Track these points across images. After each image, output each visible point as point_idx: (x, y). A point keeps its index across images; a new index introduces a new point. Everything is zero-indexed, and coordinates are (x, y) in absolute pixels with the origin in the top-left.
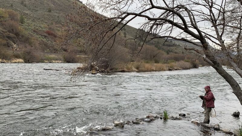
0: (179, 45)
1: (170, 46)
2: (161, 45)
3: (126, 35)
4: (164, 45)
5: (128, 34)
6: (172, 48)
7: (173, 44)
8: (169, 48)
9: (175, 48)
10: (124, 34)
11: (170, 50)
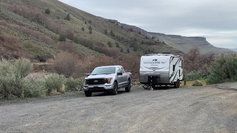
0: (164, 43)
1: (150, 44)
2: (139, 44)
3: (93, 30)
4: (143, 43)
5: (94, 28)
6: (153, 46)
7: (156, 42)
8: (149, 47)
9: (158, 46)
10: (89, 29)
11: (151, 50)
